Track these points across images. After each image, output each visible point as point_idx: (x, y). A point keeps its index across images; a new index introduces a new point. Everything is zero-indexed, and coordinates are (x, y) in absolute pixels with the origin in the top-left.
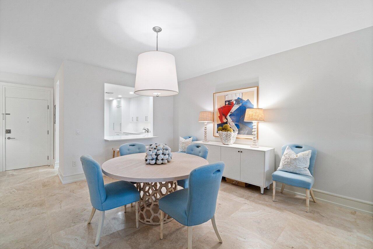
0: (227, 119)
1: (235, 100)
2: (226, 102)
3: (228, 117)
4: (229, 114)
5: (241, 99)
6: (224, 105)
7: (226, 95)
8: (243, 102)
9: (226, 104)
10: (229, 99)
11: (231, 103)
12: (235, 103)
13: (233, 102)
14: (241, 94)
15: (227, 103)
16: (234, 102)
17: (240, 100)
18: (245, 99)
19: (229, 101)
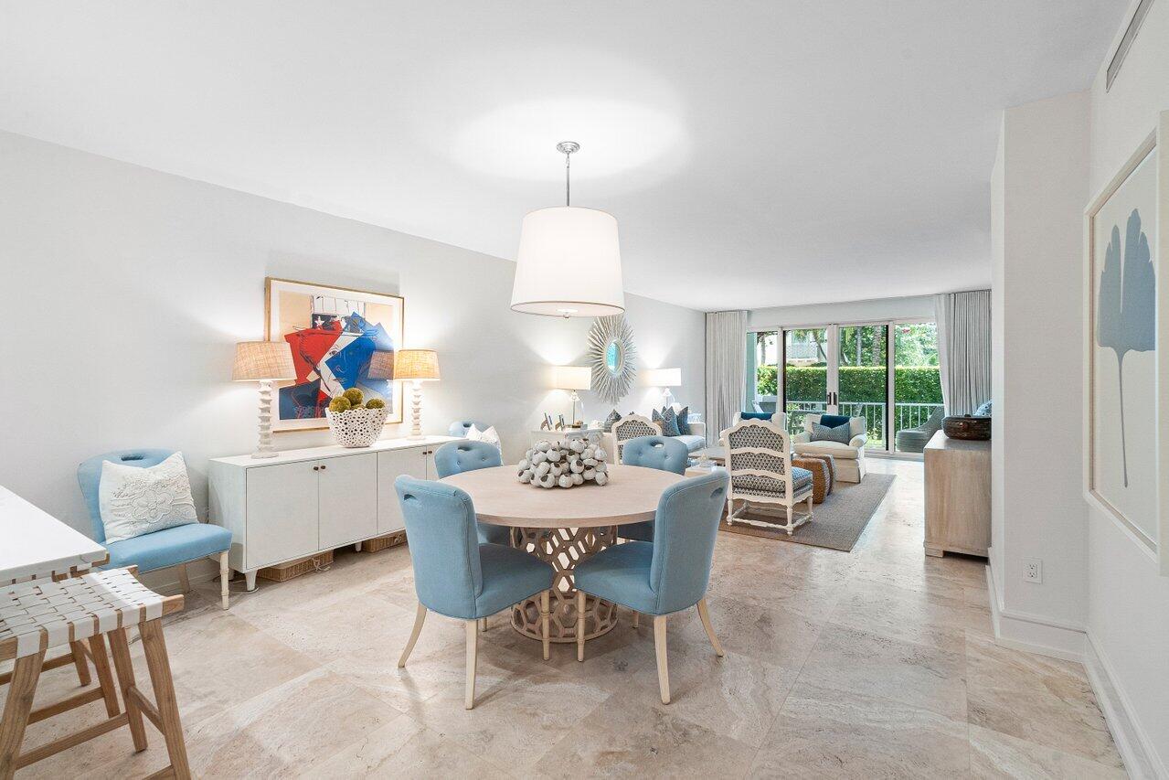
0: (318, 373)
1: (345, 318)
2: (315, 317)
3: (323, 366)
4: (327, 356)
5: (362, 320)
6: (309, 326)
7: (315, 298)
8: (368, 328)
9: (314, 325)
10: (327, 311)
11: (332, 323)
12: (347, 326)
13: (338, 322)
14: (361, 305)
15: (320, 322)
16: (343, 324)
17: (358, 321)
18: (372, 320)
19: (323, 317)
